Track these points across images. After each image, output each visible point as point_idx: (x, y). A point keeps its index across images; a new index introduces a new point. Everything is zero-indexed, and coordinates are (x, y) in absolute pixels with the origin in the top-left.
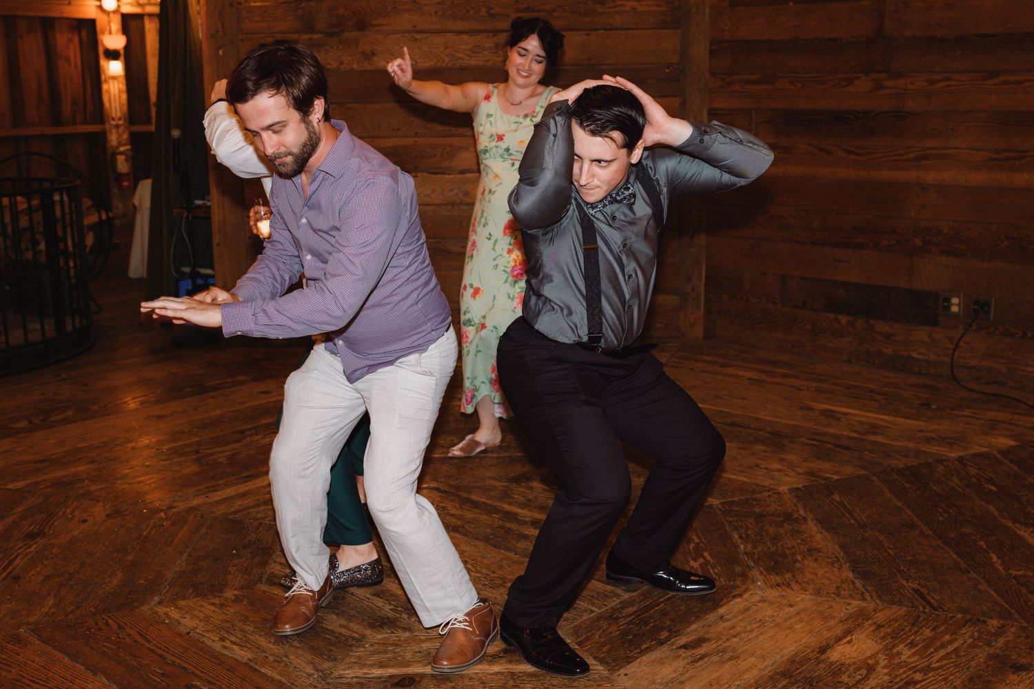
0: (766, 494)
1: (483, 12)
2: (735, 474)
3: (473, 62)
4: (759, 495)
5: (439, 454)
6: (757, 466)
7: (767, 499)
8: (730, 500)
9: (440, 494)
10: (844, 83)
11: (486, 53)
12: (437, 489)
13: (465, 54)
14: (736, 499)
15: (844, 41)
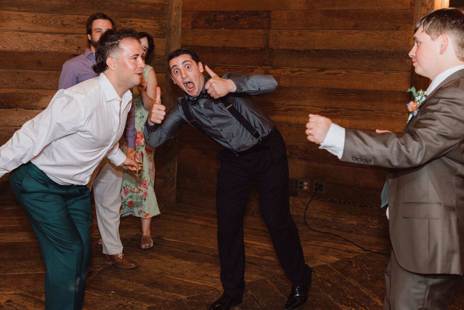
0: (212, 292)
1: (59, 23)
2: (194, 281)
3: (52, 49)
4: (208, 293)
5: (23, 272)
6: (206, 275)
7: (212, 295)
8: (192, 296)
9: (22, 297)
10: (249, 70)
11: (60, 45)
12: (21, 294)
13: (48, 45)
14: (195, 295)
15: (249, 49)
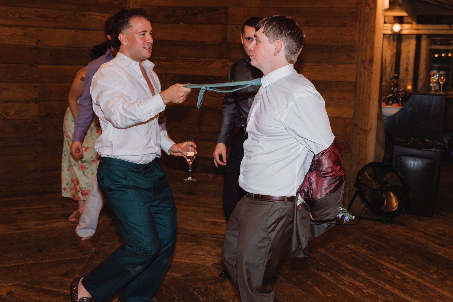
0: (202, 268)
1: (17, 16)
2: (183, 259)
4: (199, 270)
5: (14, 263)
6: (192, 254)
7: (203, 271)
8: (186, 273)
9: (22, 288)
10: (208, 63)
11: (19, 38)
12: (19, 285)
14: (188, 273)
15: (208, 43)
